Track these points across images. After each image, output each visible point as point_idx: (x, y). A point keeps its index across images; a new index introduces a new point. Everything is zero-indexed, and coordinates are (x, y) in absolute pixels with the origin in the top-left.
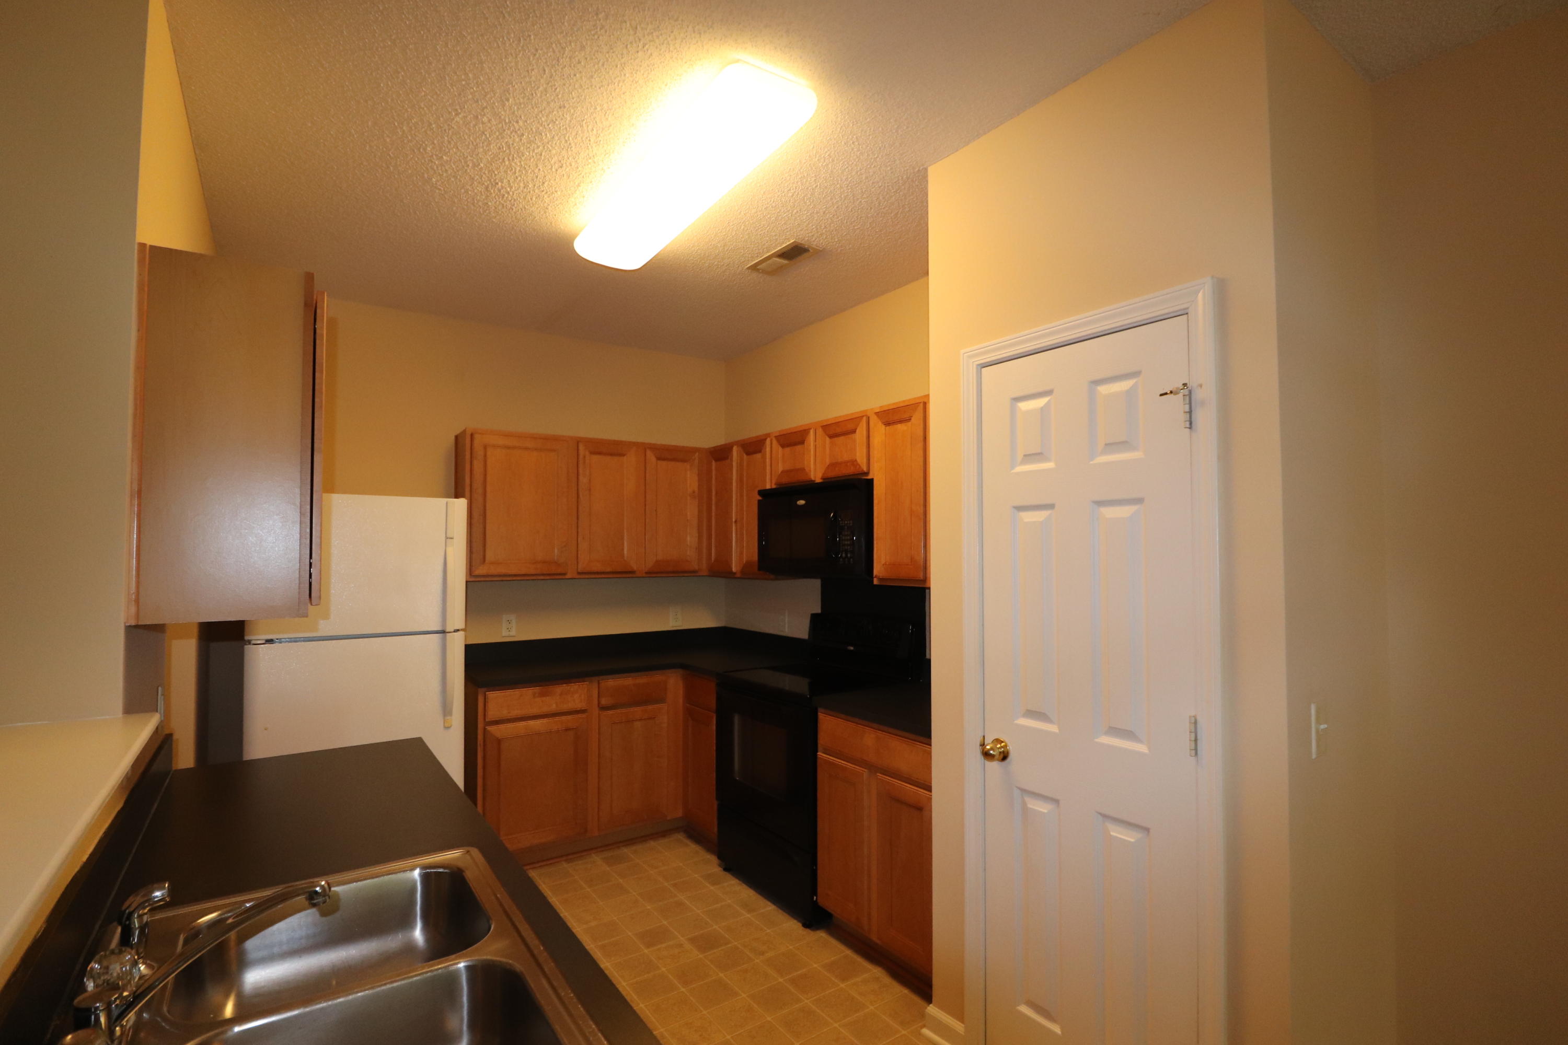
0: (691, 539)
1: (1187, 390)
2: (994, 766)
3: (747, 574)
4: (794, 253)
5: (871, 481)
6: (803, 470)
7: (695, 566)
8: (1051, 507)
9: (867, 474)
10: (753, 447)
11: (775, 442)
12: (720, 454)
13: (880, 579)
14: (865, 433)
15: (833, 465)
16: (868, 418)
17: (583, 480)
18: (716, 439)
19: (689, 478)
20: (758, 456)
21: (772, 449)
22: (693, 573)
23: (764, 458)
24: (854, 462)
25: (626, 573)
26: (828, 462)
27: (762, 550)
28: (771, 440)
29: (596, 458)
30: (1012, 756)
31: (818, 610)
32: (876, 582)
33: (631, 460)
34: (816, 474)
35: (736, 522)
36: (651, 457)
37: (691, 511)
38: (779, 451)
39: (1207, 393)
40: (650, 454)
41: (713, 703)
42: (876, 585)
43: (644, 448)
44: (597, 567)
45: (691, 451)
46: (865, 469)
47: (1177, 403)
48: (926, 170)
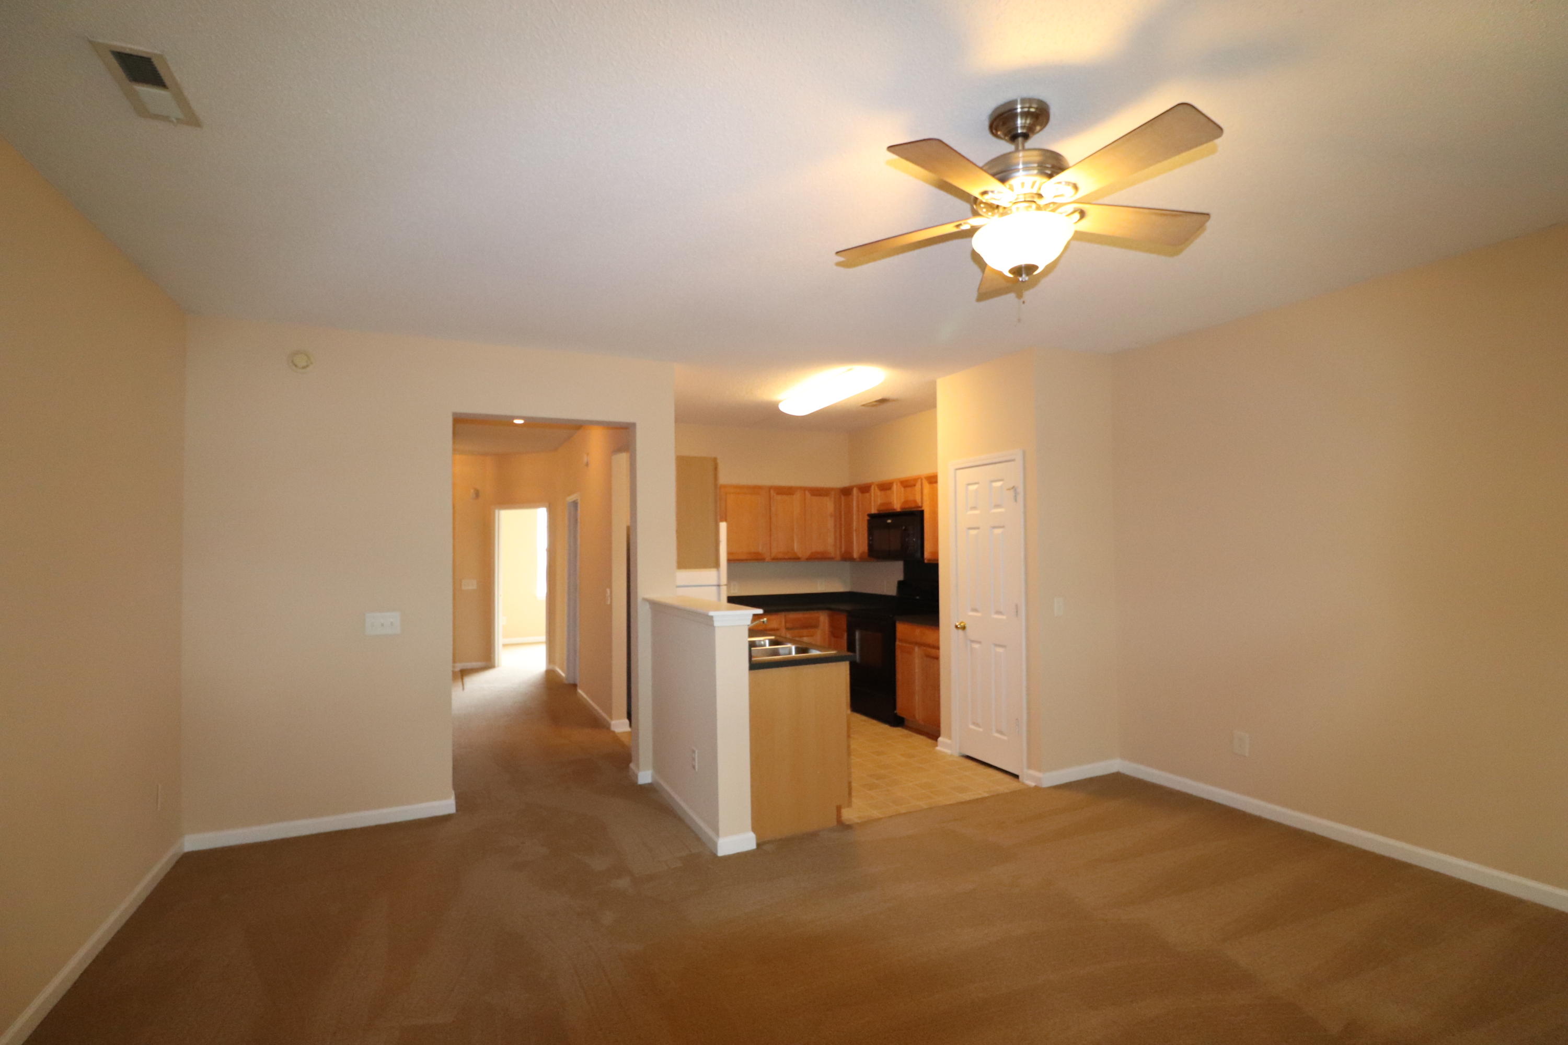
0: (831, 540)
1: (1014, 488)
2: (960, 631)
3: (862, 559)
4: (883, 401)
5: (922, 512)
6: (890, 503)
7: (833, 555)
8: (978, 528)
9: (921, 507)
10: (865, 489)
11: (876, 488)
12: (846, 492)
13: (929, 560)
14: (920, 487)
15: (906, 502)
16: (922, 480)
17: (773, 509)
18: (845, 483)
19: (829, 505)
20: (867, 495)
21: (874, 491)
22: (831, 559)
23: (870, 495)
24: (915, 501)
25: (797, 559)
26: (903, 500)
27: (870, 546)
28: (874, 487)
29: (779, 497)
30: (967, 626)
31: (901, 578)
32: (926, 561)
33: (798, 496)
34: (897, 506)
35: (856, 530)
36: (808, 494)
37: (830, 523)
38: (879, 493)
39: (1021, 490)
40: (807, 493)
41: (845, 627)
42: (926, 564)
43: (804, 489)
44: (780, 556)
45: (832, 489)
46: (920, 504)
47: (1012, 493)
48: (935, 382)
